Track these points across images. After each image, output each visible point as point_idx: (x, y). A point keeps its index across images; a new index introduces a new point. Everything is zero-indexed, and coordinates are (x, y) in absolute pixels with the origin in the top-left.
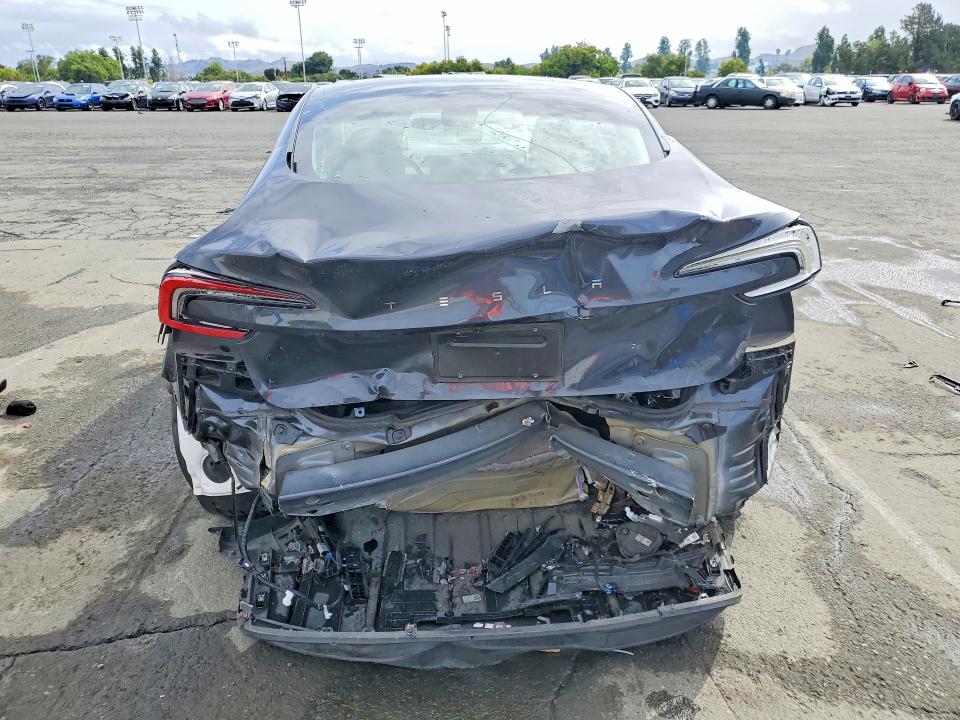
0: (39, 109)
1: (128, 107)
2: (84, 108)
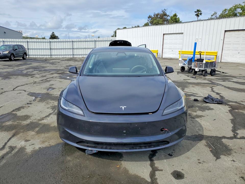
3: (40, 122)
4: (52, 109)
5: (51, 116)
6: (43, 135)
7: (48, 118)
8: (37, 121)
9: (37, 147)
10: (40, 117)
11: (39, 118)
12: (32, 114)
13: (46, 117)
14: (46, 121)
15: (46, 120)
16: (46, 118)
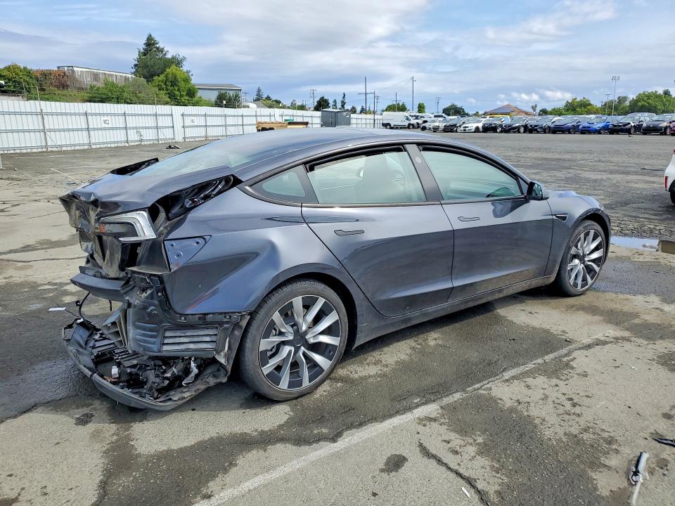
0: (570, 133)
1: (628, 131)
2: (598, 132)
3: (627, 334)
4: (573, 364)
5: (587, 341)
6: (626, 309)
7: (600, 336)
8: (636, 339)
9: (640, 298)
10: (625, 349)
11: (627, 345)
12: (653, 368)
13: (604, 343)
14: (610, 331)
15: (607, 335)
16: (607, 339)
